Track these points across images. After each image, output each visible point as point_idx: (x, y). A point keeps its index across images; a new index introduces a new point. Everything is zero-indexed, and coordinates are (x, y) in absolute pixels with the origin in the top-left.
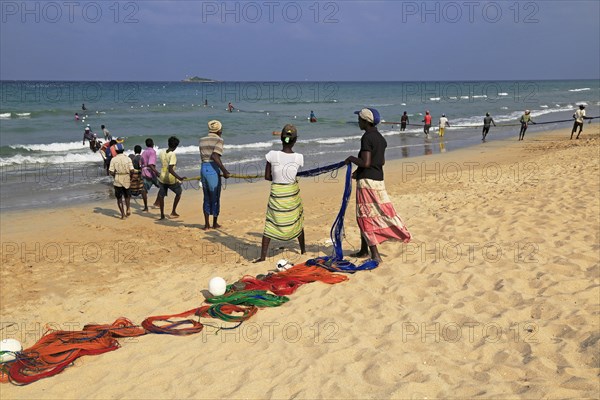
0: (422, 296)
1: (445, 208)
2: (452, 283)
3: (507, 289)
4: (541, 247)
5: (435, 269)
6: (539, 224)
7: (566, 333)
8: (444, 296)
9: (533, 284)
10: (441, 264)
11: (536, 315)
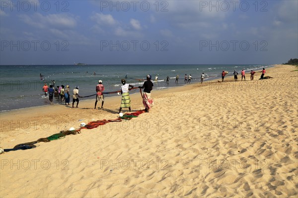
0: (167, 115)
1: (171, 101)
2: (173, 113)
3: (184, 113)
4: (193, 106)
5: (169, 111)
6: (193, 102)
7: (195, 118)
8: (172, 115)
9: (190, 112)
10: (170, 110)
11: (190, 116)
